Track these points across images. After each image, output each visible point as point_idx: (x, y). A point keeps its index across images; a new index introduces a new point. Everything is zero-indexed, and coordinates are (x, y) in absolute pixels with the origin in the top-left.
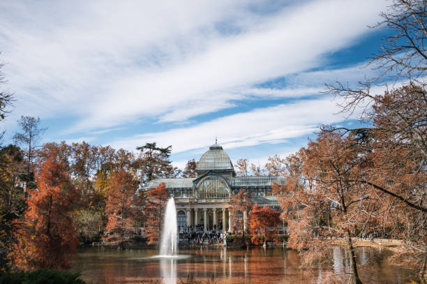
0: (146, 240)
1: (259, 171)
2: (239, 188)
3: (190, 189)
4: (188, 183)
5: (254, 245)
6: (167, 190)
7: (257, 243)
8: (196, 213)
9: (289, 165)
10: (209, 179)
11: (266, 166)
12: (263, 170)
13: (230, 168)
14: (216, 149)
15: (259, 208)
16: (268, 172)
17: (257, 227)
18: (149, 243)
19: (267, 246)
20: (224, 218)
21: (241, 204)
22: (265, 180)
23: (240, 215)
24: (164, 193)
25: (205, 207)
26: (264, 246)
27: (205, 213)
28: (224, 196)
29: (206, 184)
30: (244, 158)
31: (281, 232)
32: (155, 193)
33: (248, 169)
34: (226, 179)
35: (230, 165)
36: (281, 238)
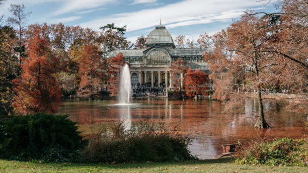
0: (109, 93)
1: (192, 45)
2: (177, 57)
3: (141, 58)
4: (139, 53)
5: (188, 97)
6: (124, 58)
7: (190, 96)
8: (146, 75)
9: (215, 40)
10: (155, 50)
11: (198, 40)
12: (196, 44)
13: (171, 42)
14: (161, 28)
15: (192, 71)
16: (199, 45)
17: (190, 84)
18: (112, 95)
19: (198, 98)
20: (166, 78)
21: (179, 68)
22: (198, 51)
23: (178, 76)
24: (122, 60)
25: (152, 71)
26: (196, 97)
27: (152, 74)
28: (167, 62)
29: (154, 54)
30: (181, 35)
31: (208, 88)
32: (115, 60)
33: (184, 43)
34: (168, 51)
35: (171, 40)
36: (208, 92)
